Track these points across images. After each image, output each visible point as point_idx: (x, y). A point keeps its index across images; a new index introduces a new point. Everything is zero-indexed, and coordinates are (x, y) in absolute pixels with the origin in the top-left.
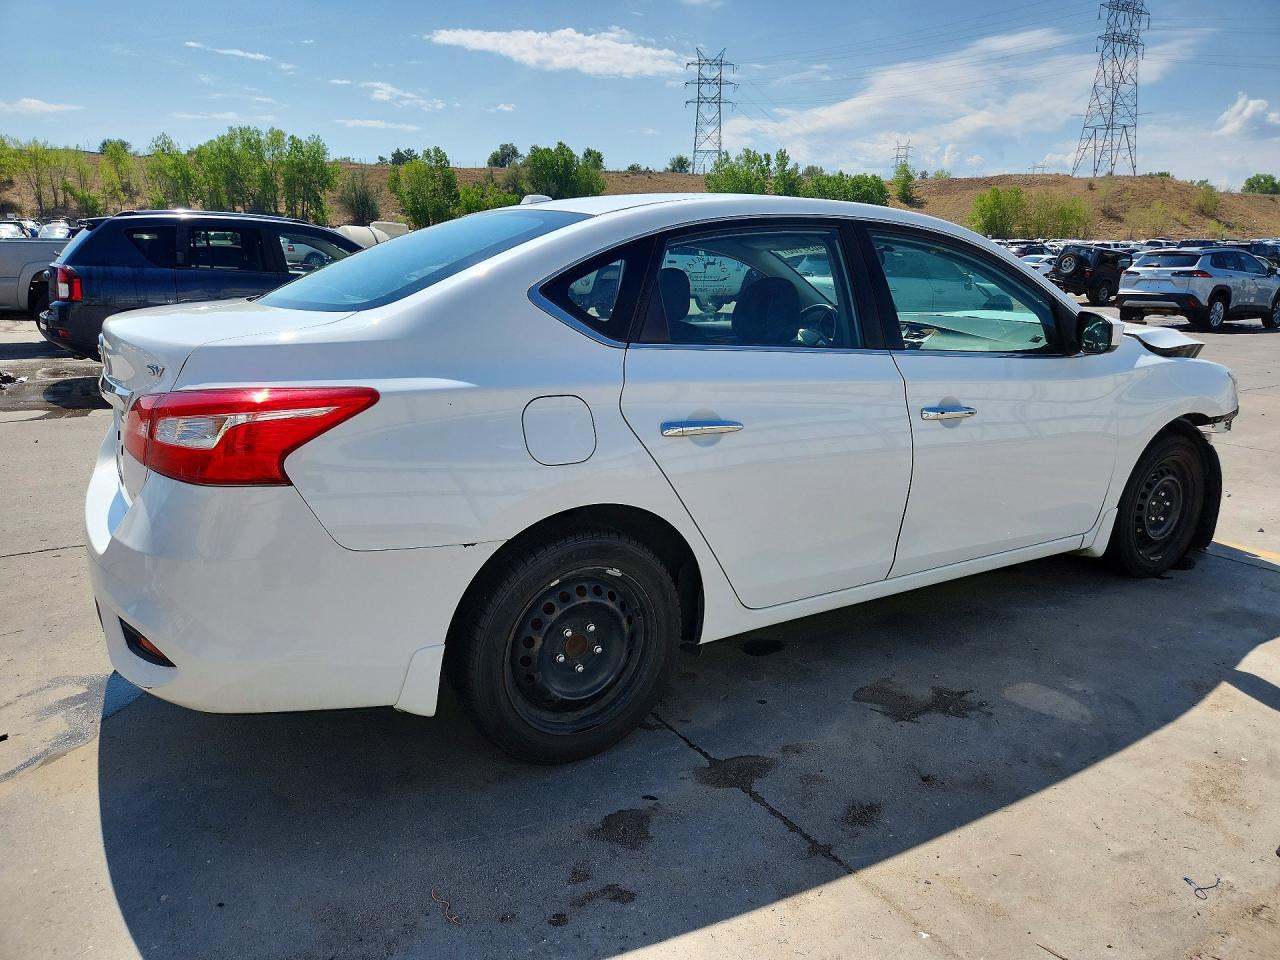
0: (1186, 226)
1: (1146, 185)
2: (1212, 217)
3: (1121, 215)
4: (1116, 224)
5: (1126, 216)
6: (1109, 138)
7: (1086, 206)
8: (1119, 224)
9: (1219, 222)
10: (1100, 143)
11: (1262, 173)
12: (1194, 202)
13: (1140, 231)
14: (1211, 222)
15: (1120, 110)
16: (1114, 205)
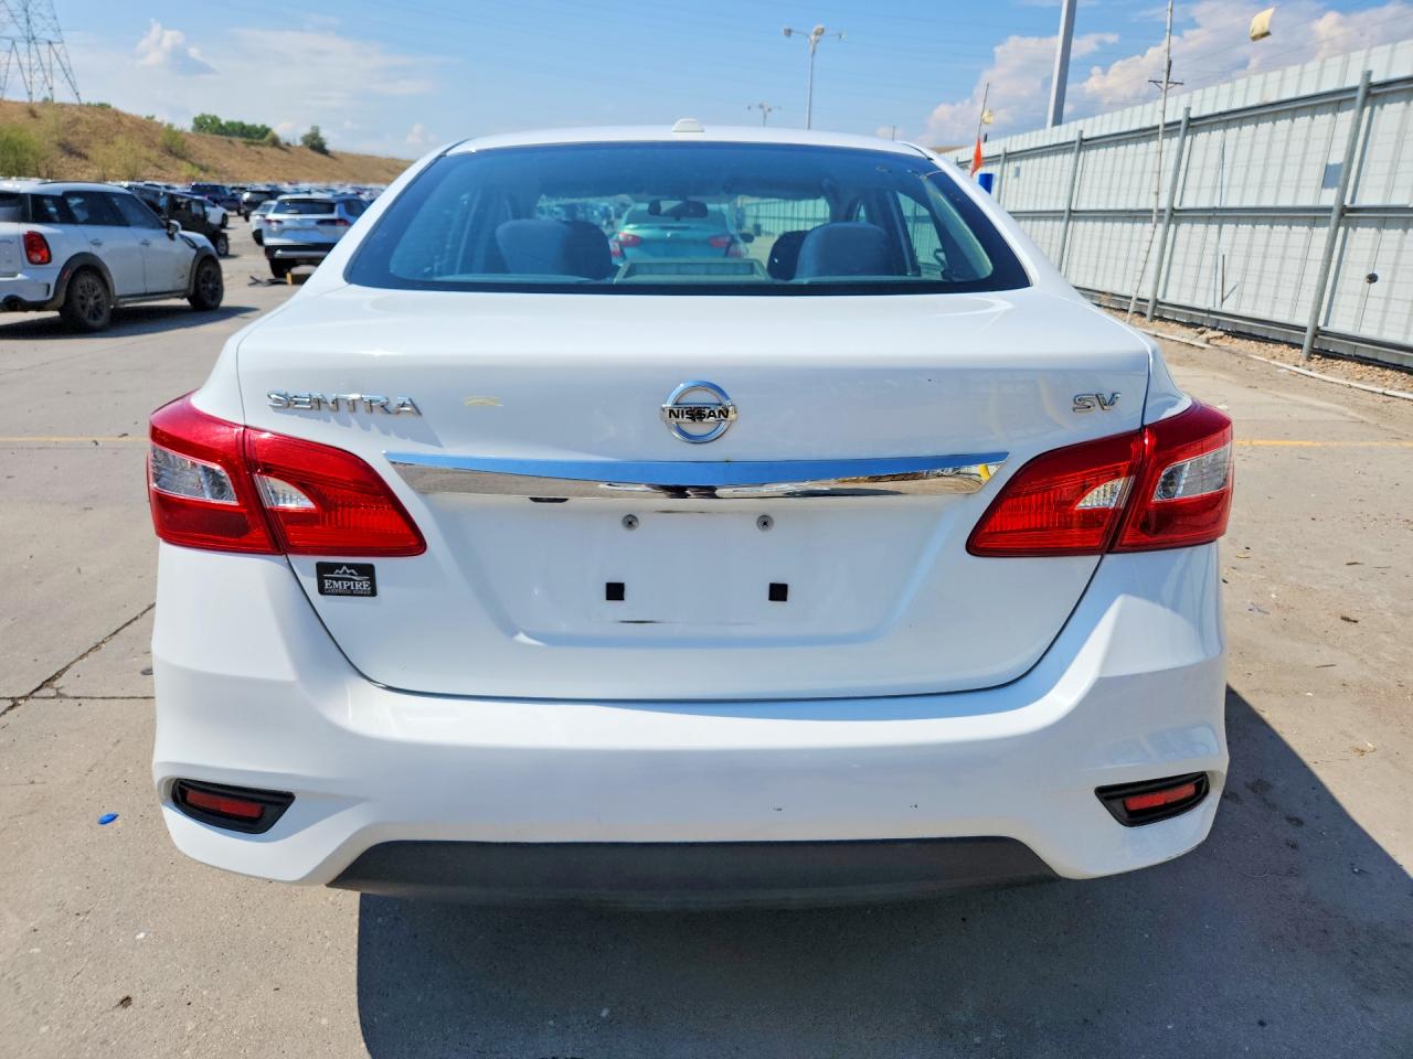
0: (160, 168)
1: (99, 117)
2: (183, 158)
3: (84, 151)
4: (81, 163)
5: (90, 153)
6: (34, 53)
7: (38, 136)
8: (84, 162)
9: (193, 164)
10: (25, 61)
11: (207, 113)
12: (159, 140)
13: (112, 171)
14: (184, 163)
15: (35, 19)
16: (70, 138)
